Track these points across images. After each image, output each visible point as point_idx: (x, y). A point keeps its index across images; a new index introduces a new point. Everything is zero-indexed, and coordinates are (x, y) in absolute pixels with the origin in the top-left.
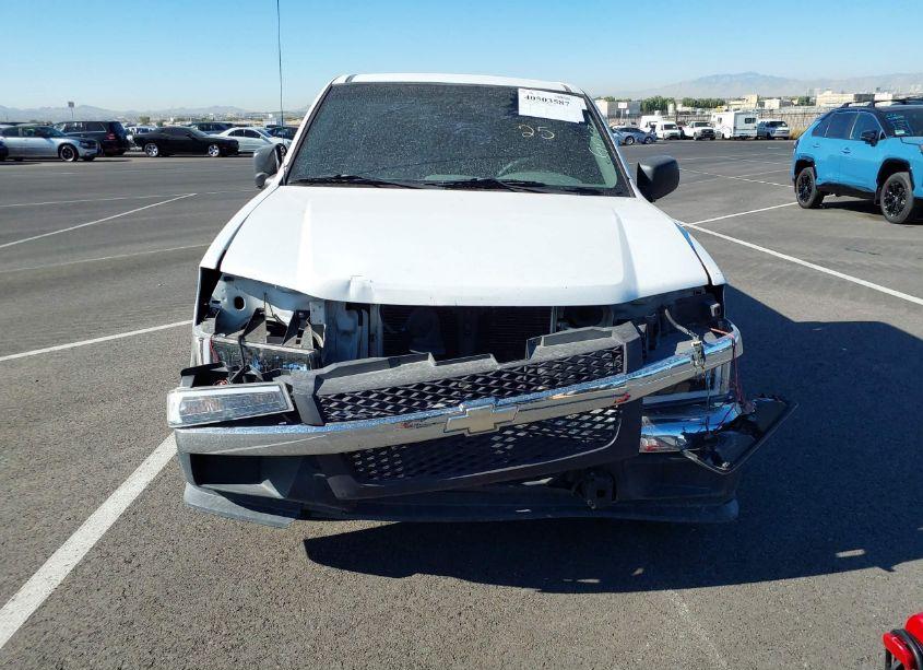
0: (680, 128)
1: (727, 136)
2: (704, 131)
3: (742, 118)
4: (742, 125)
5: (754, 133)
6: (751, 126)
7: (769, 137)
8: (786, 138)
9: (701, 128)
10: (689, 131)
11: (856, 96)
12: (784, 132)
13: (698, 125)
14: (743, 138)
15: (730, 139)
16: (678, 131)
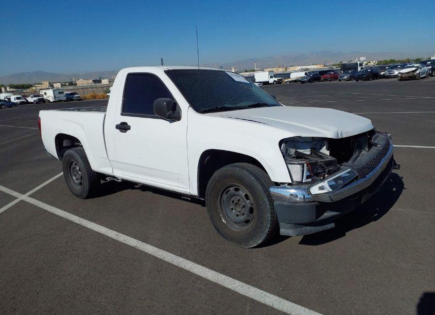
0: (25, 99)
1: (51, 101)
2: (39, 99)
3: (57, 92)
4: (58, 95)
5: (65, 98)
6: (62, 95)
7: (72, 100)
8: (80, 100)
9: (37, 98)
10: (30, 99)
11: (93, 80)
12: (78, 97)
13: (35, 96)
14: (60, 101)
15: (53, 102)
16: (24, 100)
